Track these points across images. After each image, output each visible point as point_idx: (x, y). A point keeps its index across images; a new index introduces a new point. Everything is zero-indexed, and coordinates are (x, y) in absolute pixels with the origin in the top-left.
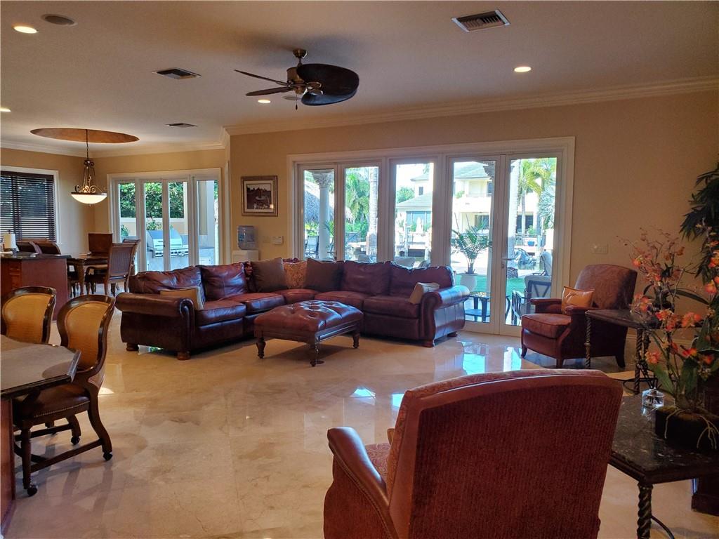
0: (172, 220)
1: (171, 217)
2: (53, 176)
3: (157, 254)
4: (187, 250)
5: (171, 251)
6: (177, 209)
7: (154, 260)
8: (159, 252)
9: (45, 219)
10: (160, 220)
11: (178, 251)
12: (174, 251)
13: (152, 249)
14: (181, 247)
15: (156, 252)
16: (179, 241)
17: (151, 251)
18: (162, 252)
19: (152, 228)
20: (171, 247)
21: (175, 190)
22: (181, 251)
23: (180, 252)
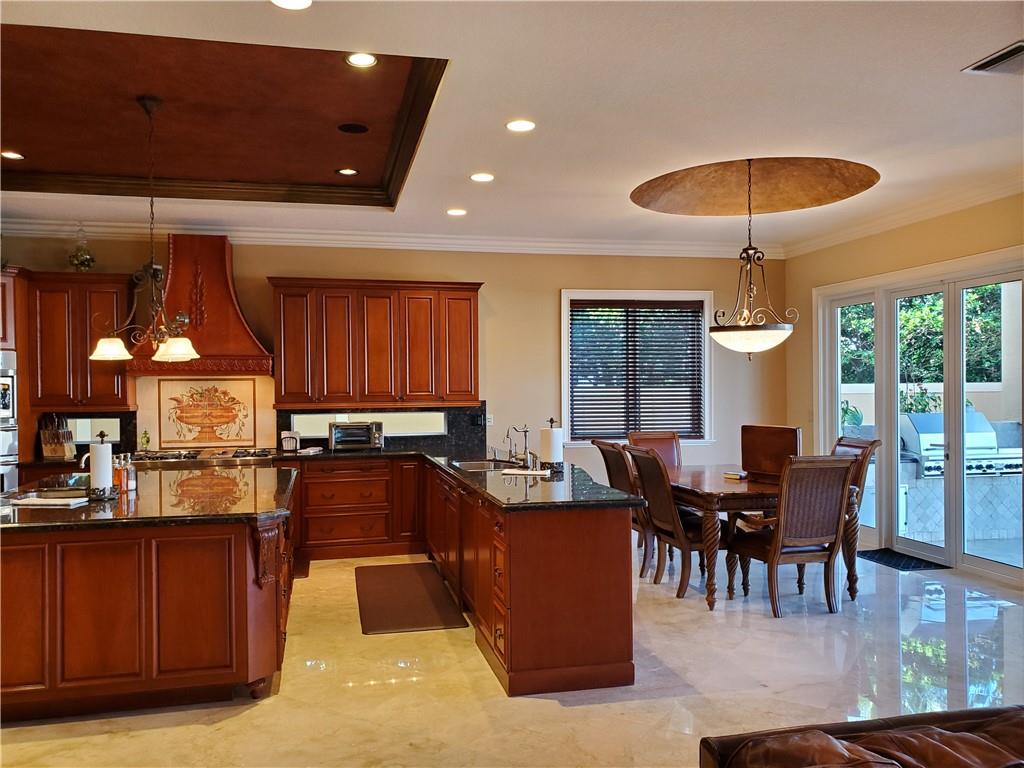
0: (968, 387)
1: (968, 381)
2: (702, 302)
3: (929, 469)
4: (1020, 462)
5: (966, 464)
6: (980, 363)
7: (921, 483)
8: (933, 464)
9: (685, 391)
10: (937, 388)
11: (984, 463)
12: (974, 464)
13: (916, 456)
14: (993, 453)
15: (928, 464)
16: (989, 438)
17: (915, 461)
18: (942, 464)
19: (920, 406)
20: (968, 454)
21: (977, 324)
22: (993, 463)
23: (990, 467)
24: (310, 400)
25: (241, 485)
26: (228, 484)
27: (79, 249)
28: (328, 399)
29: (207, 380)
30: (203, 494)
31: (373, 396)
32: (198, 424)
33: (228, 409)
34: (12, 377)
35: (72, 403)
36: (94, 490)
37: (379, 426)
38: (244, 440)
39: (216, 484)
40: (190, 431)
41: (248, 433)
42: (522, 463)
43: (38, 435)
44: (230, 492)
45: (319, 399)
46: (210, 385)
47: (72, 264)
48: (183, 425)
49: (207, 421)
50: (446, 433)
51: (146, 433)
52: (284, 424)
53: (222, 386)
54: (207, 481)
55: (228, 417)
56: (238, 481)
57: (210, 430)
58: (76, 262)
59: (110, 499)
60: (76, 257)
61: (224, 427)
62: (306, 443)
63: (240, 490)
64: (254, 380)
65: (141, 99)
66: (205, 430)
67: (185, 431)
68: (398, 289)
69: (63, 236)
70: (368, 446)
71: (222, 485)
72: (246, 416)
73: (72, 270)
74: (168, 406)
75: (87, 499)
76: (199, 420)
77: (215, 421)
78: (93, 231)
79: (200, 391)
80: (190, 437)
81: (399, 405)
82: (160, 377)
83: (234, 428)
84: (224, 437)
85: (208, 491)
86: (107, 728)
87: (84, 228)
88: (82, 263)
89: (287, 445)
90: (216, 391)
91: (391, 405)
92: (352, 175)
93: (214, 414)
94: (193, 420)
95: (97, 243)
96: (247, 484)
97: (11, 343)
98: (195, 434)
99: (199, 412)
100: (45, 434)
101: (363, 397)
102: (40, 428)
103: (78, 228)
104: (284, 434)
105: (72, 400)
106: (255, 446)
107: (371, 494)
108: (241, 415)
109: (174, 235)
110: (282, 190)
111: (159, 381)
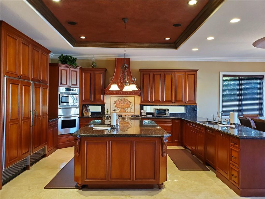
2: (264, 75)
24: (150, 102)
25: (130, 124)
26: (127, 124)
27: (93, 62)
28: (154, 102)
29: (123, 96)
30: (121, 126)
31: (166, 102)
32: (120, 108)
33: (128, 104)
34: (78, 95)
35: (91, 102)
36: (112, 125)
37: (168, 110)
38: (131, 112)
39: (124, 124)
40: (118, 109)
41: (132, 110)
42: (220, 123)
43: (82, 109)
44: (128, 126)
45: (152, 102)
46: (123, 98)
47: (91, 66)
48: (117, 108)
49: (122, 107)
50: (185, 113)
51: (108, 110)
52: (142, 108)
53: (126, 98)
54: (122, 123)
55: (128, 106)
56: (130, 123)
57: (123, 109)
58: (92, 65)
59: (116, 128)
60: (92, 64)
61: (127, 109)
62: (148, 114)
63: (130, 126)
64: (134, 97)
65: (123, 19)
66: (122, 109)
67: (117, 110)
68: (174, 72)
69: (89, 59)
70: (165, 115)
71: (126, 124)
72: (132, 106)
73: (91, 67)
74: (113, 103)
75: (111, 128)
76: (120, 107)
77: (124, 107)
78: (97, 57)
79: (121, 99)
80: (118, 111)
81: (173, 104)
82: (111, 95)
83: (129, 109)
84: (127, 111)
85: (122, 125)
86: (123, 194)
87: (94, 57)
88: (94, 66)
89: (143, 114)
90: (125, 99)
91: (171, 104)
92: (168, 40)
93: (124, 105)
94: (119, 107)
95: (97, 61)
96: (132, 124)
97: (78, 86)
98: (119, 110)
99: (121, 105)
100: (84, 109)
101: (164, 102)
102: (83, 108)
103: (92, 57)
104: (142, 111)
105: (91, 101)
106: (134, 114)
107: (167, 129)
108: (131, 106)
109: (117, 58)
110: (147, 45)
111: (111, 96)
